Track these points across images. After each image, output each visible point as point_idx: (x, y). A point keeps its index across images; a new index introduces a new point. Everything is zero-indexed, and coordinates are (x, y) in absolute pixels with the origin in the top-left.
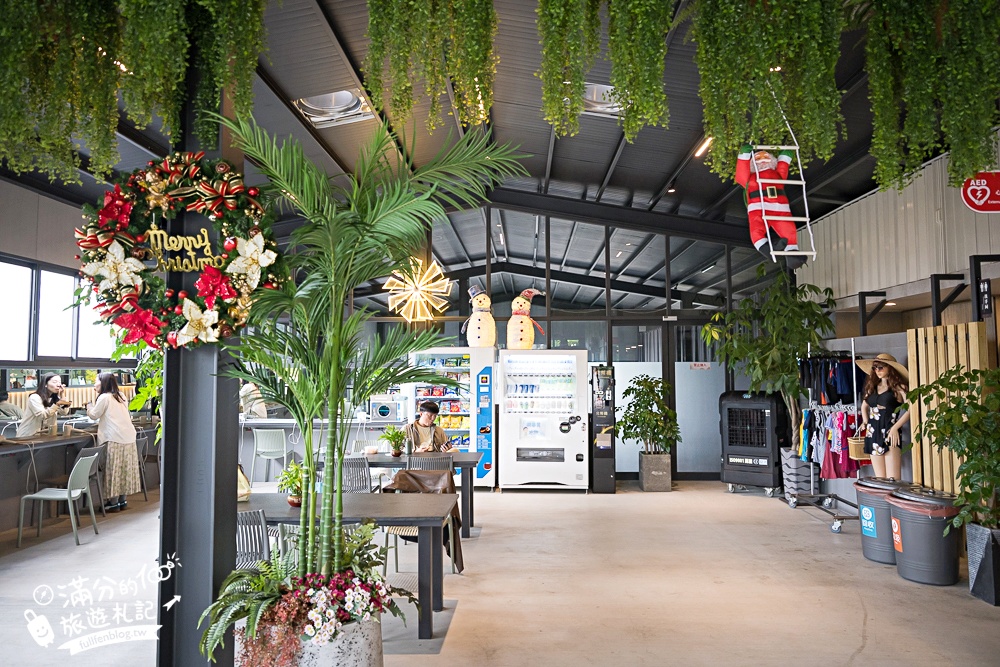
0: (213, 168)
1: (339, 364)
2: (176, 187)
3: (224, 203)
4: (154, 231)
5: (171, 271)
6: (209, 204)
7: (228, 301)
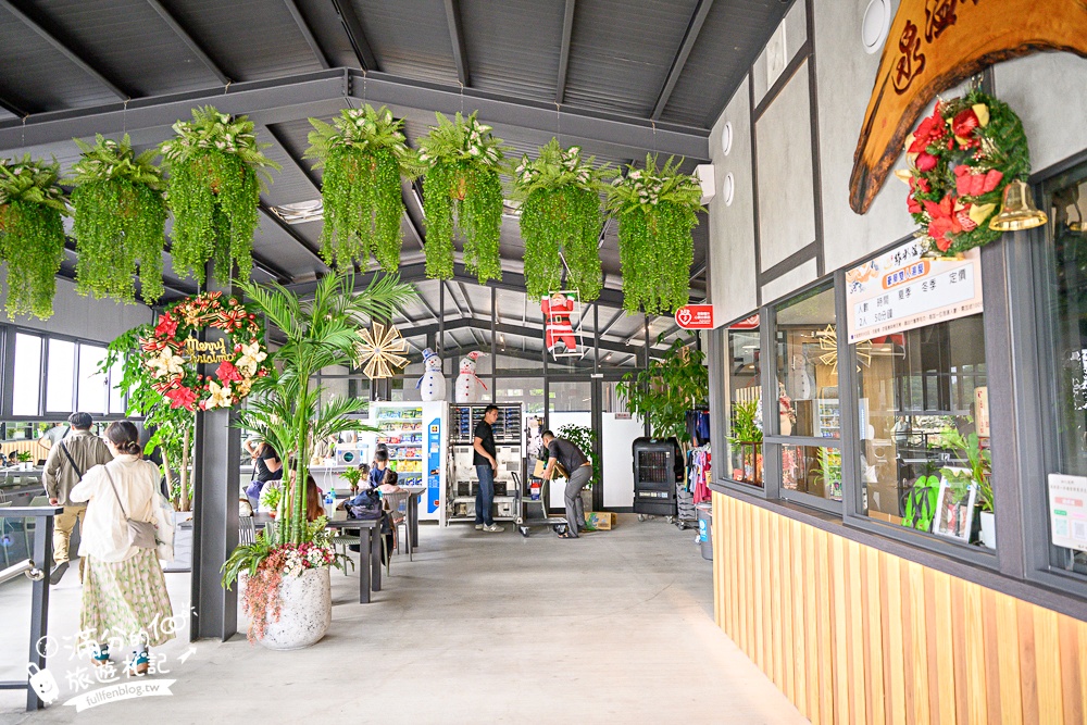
0: (227, 302)
1: (304, 419)
2: (204, 314)
3: (234, 324)
4: (190, 339)
5: (199, 363)
6: (225, 325)
7: (237, 382)
